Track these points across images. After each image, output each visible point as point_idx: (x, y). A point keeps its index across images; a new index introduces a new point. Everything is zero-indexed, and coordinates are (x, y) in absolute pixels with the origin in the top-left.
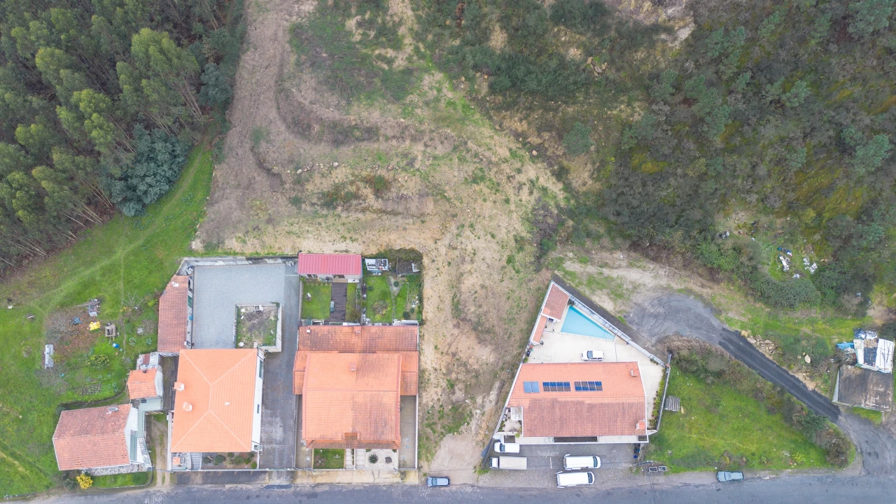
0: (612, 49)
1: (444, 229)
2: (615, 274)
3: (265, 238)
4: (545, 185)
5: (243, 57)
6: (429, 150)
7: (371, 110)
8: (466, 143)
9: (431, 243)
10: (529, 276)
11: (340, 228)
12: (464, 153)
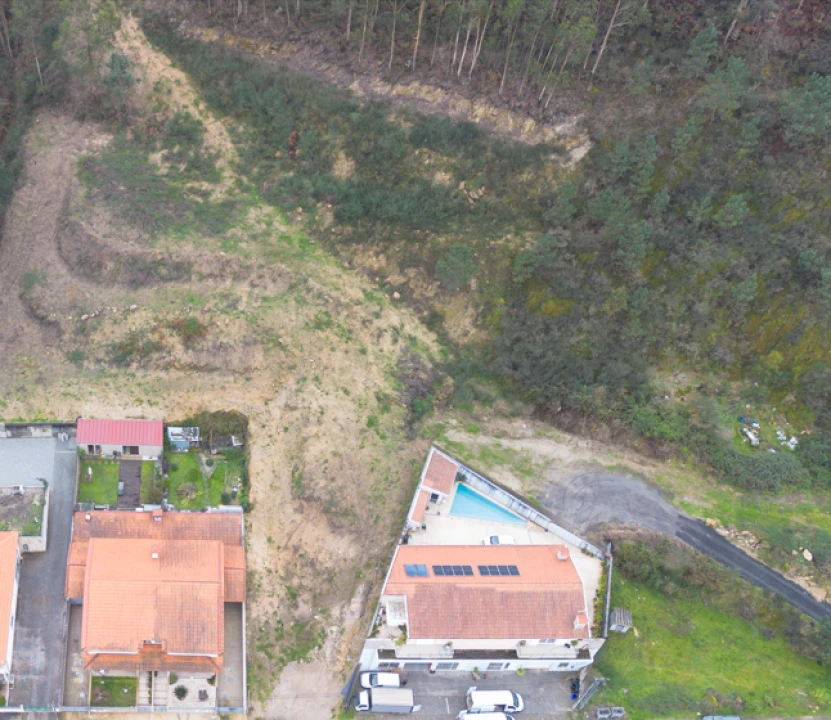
0: (490, 170)
1: (278, 385)
2: (517, 445)
3: (32, 401)
4: (413, 334)
5: (17, 193)
6: (256, 291)
7: (182, 243)
8: (306, 281)
9: (259, 404)
10: (400, 443)
11: (133, 389)
12: (303, 293)
